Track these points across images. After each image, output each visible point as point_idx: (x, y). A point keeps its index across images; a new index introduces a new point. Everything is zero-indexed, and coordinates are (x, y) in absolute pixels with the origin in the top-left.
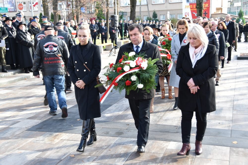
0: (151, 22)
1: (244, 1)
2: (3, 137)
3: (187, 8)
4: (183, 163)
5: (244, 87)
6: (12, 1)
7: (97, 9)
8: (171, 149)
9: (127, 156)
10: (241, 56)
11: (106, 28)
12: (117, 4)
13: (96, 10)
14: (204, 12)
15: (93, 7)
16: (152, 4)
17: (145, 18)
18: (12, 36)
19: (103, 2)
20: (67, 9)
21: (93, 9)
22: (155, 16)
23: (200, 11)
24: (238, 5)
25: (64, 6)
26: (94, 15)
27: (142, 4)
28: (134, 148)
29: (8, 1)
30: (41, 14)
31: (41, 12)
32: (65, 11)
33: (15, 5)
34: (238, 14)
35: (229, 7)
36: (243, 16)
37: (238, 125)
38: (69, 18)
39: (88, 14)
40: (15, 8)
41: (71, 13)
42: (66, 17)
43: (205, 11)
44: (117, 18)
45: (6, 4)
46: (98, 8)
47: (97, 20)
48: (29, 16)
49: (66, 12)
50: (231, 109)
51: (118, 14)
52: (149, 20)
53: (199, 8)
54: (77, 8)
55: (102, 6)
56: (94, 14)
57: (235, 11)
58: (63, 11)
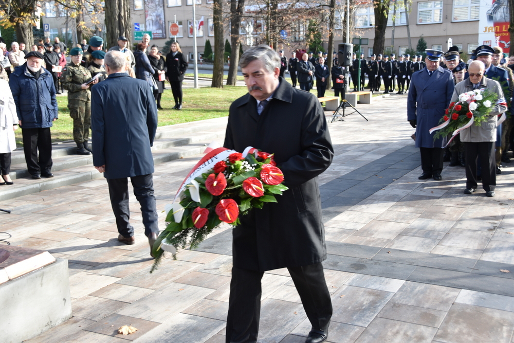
0: (414, 57)
3: (489, 32)
4: (490, 334)
6: (160, 19)
8: (463, 304)
9: (375, 310)
11: (327, 68)
12: (350, 24)
15: (301, 29)
16: (417, 25)
17: (402, 51)
19: (324, 20)
20: (255, 33)
22: (422, 48)
25: (250, 29)
27: (398, 23)
28: (388, 295)
29: (154, 19)
30: (208, 43)
31: (208, 38)
32: (251, 36)
33: (164, 27)
39: (293, 41)
40: (164, 31)
41: (263, 39)
44: (350, 49)
45: (150, 24)
46: (313, 30)
47: (311, 53)
48: (188, 46)
49: (254, 38)
51: (352, 42)
52: (410, 54)
54: (275, 31)
55: (322, 26)
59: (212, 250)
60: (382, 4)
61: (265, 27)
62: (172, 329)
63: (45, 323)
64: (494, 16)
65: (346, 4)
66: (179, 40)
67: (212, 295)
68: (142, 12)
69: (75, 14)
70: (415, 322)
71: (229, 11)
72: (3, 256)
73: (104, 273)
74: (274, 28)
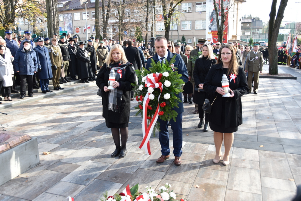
1: (253, 32)
2: (72, 134)
3: (210, 34)
5: (261, 100)
6: (71, 26)
8: (211, 151)
12: (154, 29)
15: (133, 31)
16: (181, 30)
18: (73, 53)
22: (183, 40)
23: (221, 37)
24: (248, 35)
25: (111, 30)
27: (174, 29)
29: (68, 26)
31: (92, 34)
32: (112, 33)
33: (72, 29)
35: (242, 35)
37: (262, 132)
40: (72, 31)
43: (224, 37)
45: (66, 28)
50: (255, 118)
53: (220, 35)
57: (246, 38)
59: (101, 131)
60: (167, 21)
61: (118, 29)
62: (86, 168)
63: (28, 167)
64: (211, 28)
65: (153, 21)
66: (80, 35)
67: (103, 151)
68: (63, 23)
69: (33, 23)
70: (192, 160)
71: (102, 22)
72: (7, 137)
73: (53, 142)
74: (122, 30)
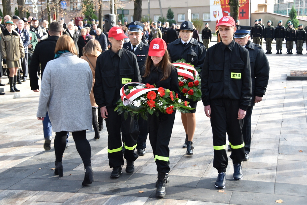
3: (217, 4)
7: (85, 4)
10: (291, 75)
13: (84, 6)
14: (241, 11)
17: (156, 19)
20: (40, 3)
21: (79, 4)
22: (170, 16)
23: (235, 9)
24: (289, 1)
26: (81, 14)
32: (37, 6)
34: (289, 13)
35: (277, 3)
36: (296, 17)
37: (285, 176)
38: (42, 16)
39: (71, 11)
41: (46, 9)
42: (39, 16)
43: (242, 8)
44: (113, 19)
47: (85, 20)
49: (39, 7)
50: (276, 152)
51: (116, 13)
52: (162, 21)
53: (233, 5)
56: (81, 12)
57: (285, 8)
58: (33, 6)
